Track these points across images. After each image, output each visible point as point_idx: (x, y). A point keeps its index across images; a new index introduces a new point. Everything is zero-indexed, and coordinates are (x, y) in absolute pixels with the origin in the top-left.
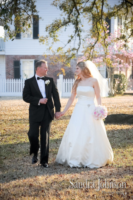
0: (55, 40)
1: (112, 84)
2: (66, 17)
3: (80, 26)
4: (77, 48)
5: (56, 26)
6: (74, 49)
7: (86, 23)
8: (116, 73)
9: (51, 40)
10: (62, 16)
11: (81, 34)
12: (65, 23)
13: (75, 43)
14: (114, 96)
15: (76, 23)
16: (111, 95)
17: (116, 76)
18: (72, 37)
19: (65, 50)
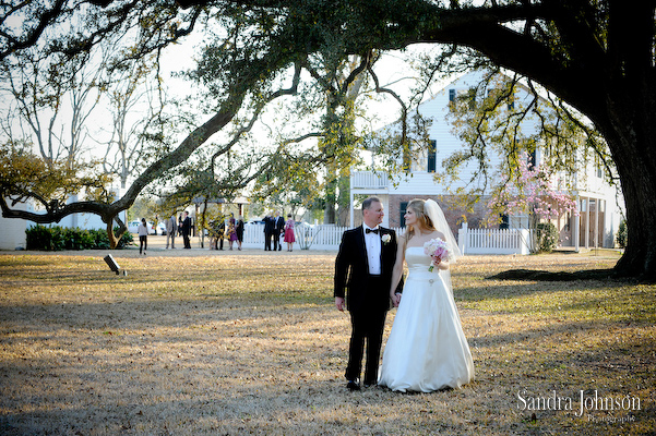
0: (454, 178)
1: (536, 238)
2: (469, 148)
3: (486, 160)
4: (482, 188)
5: (456, 160)
6: (478, 190)
7: (495, 156)
8: (542, 221)
9: (449, 178)
10: (464, 147)
11: (488, 170)
12: (467, 157)
13: (479, 183)
14: (537, 253)
15: (481, 157)
16: (533, 252)
17: (541, 226)
18: (476, 175)
19: (467, 191)
